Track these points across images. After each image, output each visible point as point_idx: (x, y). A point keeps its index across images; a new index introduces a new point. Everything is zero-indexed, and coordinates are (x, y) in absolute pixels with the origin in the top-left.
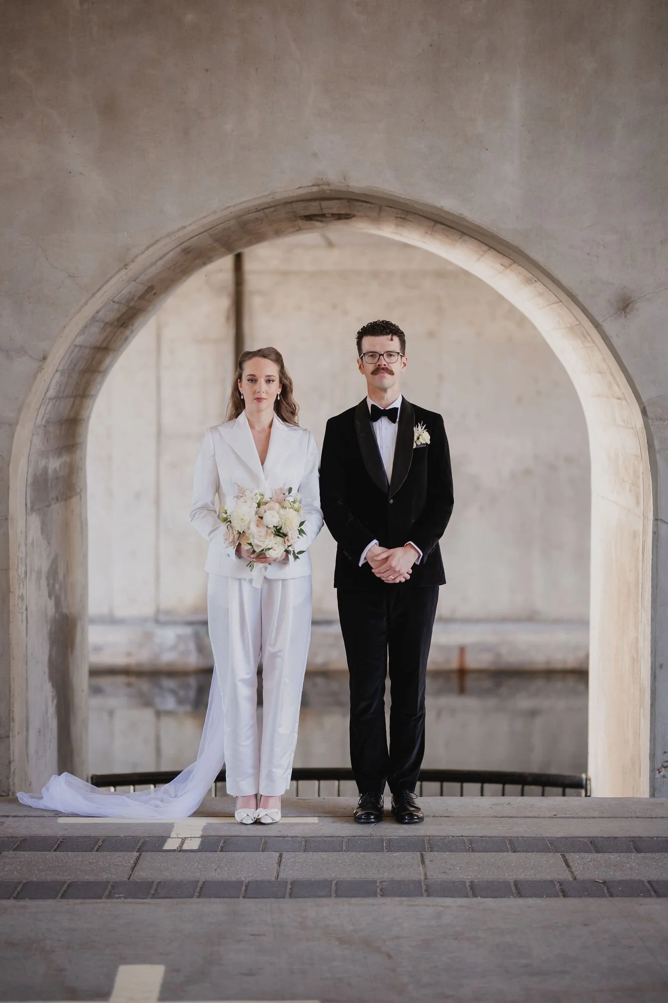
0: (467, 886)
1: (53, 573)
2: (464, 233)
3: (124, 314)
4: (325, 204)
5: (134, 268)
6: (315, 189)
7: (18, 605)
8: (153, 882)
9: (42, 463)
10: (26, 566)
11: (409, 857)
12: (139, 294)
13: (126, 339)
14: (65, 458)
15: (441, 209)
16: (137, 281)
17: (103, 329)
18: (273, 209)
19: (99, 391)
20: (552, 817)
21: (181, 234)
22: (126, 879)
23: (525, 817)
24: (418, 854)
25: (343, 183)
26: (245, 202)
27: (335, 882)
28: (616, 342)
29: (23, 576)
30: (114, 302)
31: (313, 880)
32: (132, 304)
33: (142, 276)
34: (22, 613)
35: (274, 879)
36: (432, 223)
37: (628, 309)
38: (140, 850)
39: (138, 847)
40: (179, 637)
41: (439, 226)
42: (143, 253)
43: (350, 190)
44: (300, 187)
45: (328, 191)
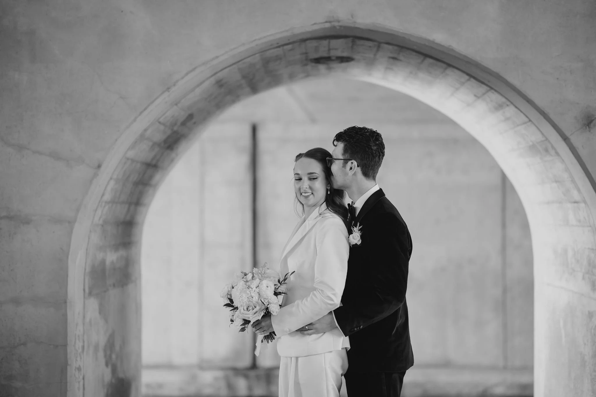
1: (110, 345)
2: (449, 65)
3: (169, 137)
4: (335, 43)
5: (176, 91)
6: (327, 25)
7: (75, 375)
9: (100, 256)
10: (84, 342)
12: (182, 119)
13: (172, 160)
14: (122, 253)
15: (433, 42)
16: (179, 105)
17: (152, 148)
18: (290, 47)
19: (151, 201)
25: (351, 20)
28: (583, 153)
29: (80, 350)
30: (160, 123)
32: (175, 128)
33: (183, 101)
34: (79, 382)
36: (422, 57)
37: (592, 124)
40: (216, 379)
42: (183, 78)
43: (357, 26)
44: (315, 24)
45: (338, 28)
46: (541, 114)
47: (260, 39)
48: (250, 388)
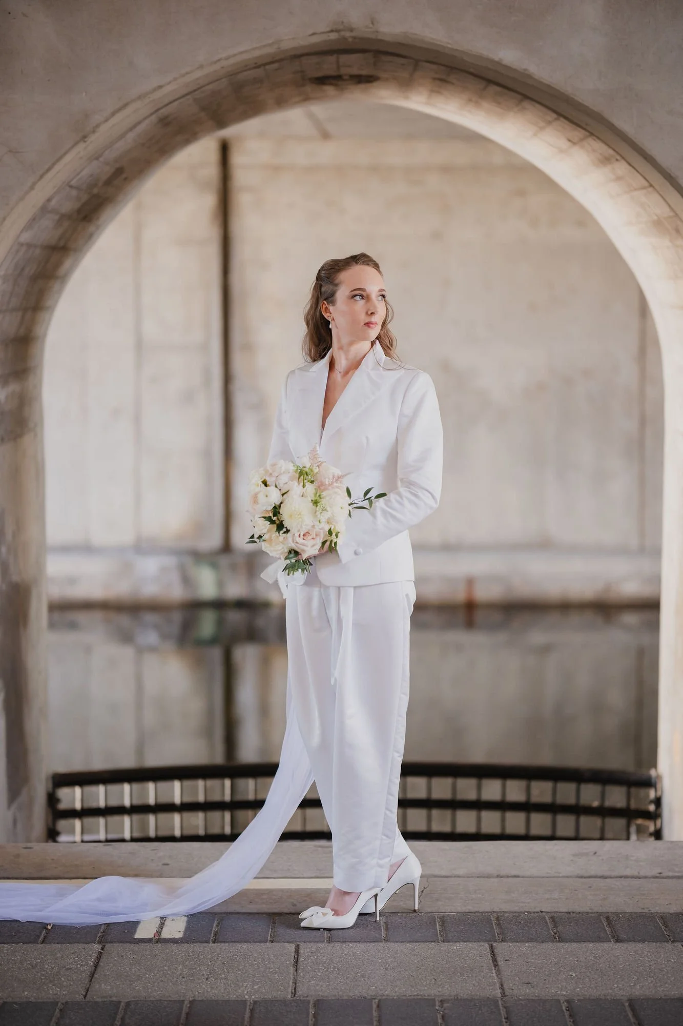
0: (564, 1008)
2: (526, 97)
3: (84, 205)
4: (344, 58)
5: (96, 141)
6: (333, 36)
8: (120, 1002)
11: (475, 952)
12: (104, 178)
14: (13, 387)
15: (499, 63)
16: (101, 159)
17: (59, 223)
18: (276, 65)
19: (57, 301)
20: (657, 877)
21: (158, 94)
22: (82, 997)
23: (621, 877)
24: (487, 946)
25: (371, 28)
26: (242, 53)
27: (377, 1001)
30: (70, 187)
31: (346, 998)
32: (95, 191)
33: (107, 152)
35: (289, 996)
38: (103, 941)
39: (100, 934)
40: (163, 570)
41: (493, 89)
42: (106, 120)
43: (380, 37)
44: (314, 34)
45: (350, 40)
46: (666, 178)
47: (227, 58)
48: (220, 584)
